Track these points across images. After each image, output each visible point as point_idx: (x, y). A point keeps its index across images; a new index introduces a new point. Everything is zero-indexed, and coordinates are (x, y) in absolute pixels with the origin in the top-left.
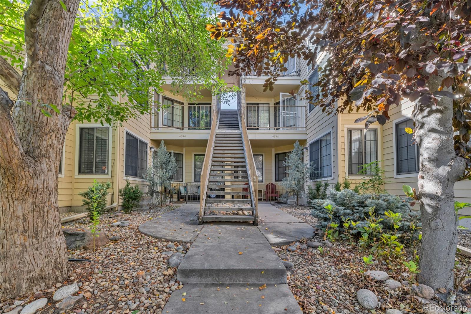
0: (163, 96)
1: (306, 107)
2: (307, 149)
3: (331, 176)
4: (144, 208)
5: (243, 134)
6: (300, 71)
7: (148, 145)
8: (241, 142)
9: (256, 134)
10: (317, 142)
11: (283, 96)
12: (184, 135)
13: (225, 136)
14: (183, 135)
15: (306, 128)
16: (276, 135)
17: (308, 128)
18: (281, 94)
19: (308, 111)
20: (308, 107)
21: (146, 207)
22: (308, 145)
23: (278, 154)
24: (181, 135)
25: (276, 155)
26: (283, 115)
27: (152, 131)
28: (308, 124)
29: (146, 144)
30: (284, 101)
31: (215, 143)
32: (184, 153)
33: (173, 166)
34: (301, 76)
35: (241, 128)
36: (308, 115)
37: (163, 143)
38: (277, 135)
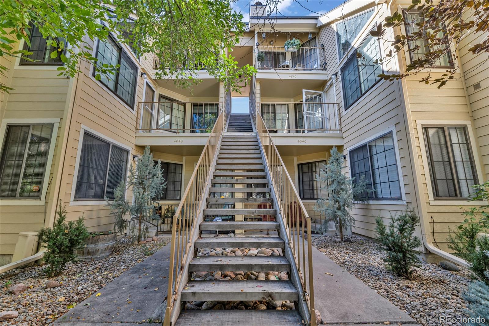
0: (160, 95)
1: (338, 104)
2: (345, 158)
3: (400, 199)
4: (98, 256)
5: (258, 137)
6: (326, 64)
7: (130, 153)
8: (257, 147)
9: (276, 138)
10: (363, 147)
11: (307, 93)
12: (181, 139)
13: (235, 140)
14: (179, 139)
15: (341, 130)
16: (302, 139)
17: (343, 130)
18: (304, 91)
19: (343, 108)
20: (342, 104)
21: (101, 253)
22: (346, 152)
23: (302, 164)
24: (176, 139)
25: (299, 165)
26: (307, 116)
27: (137, 135)
28: (343, 125)
29: (127, 152)
30: (307, 100)
31: (221, 149)
32: (184, 163)
33: (159, 182)
34: (327, 70)
35: (254, 131)
36: (344, 113)
37: (147, 150)
38: (304, 139)
